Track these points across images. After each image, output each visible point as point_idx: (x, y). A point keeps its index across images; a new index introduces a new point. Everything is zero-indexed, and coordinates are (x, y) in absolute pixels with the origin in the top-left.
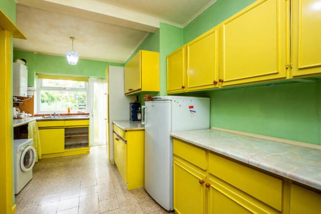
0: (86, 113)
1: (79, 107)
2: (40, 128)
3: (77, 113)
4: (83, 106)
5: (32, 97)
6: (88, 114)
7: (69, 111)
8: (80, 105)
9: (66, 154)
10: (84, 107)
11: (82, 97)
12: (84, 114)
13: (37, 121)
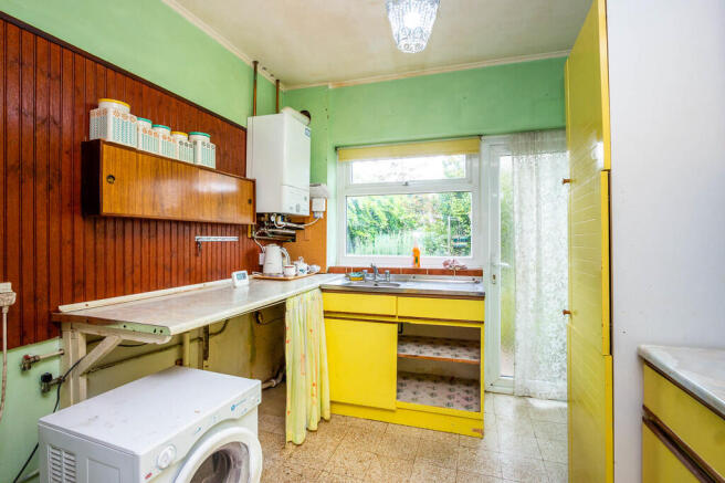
0: (470, 267)
1: (455, 244)
2: (328, 315)
3: (442, 267)
4: (462, 241)
5: (321, 215)
6: (479, 273)
7: (417, 260)
8: (455, 240)
9: (398, 418)
10: (465, 244)
11: (460, 219)
12: (463, 272)
13: (323, 290)
